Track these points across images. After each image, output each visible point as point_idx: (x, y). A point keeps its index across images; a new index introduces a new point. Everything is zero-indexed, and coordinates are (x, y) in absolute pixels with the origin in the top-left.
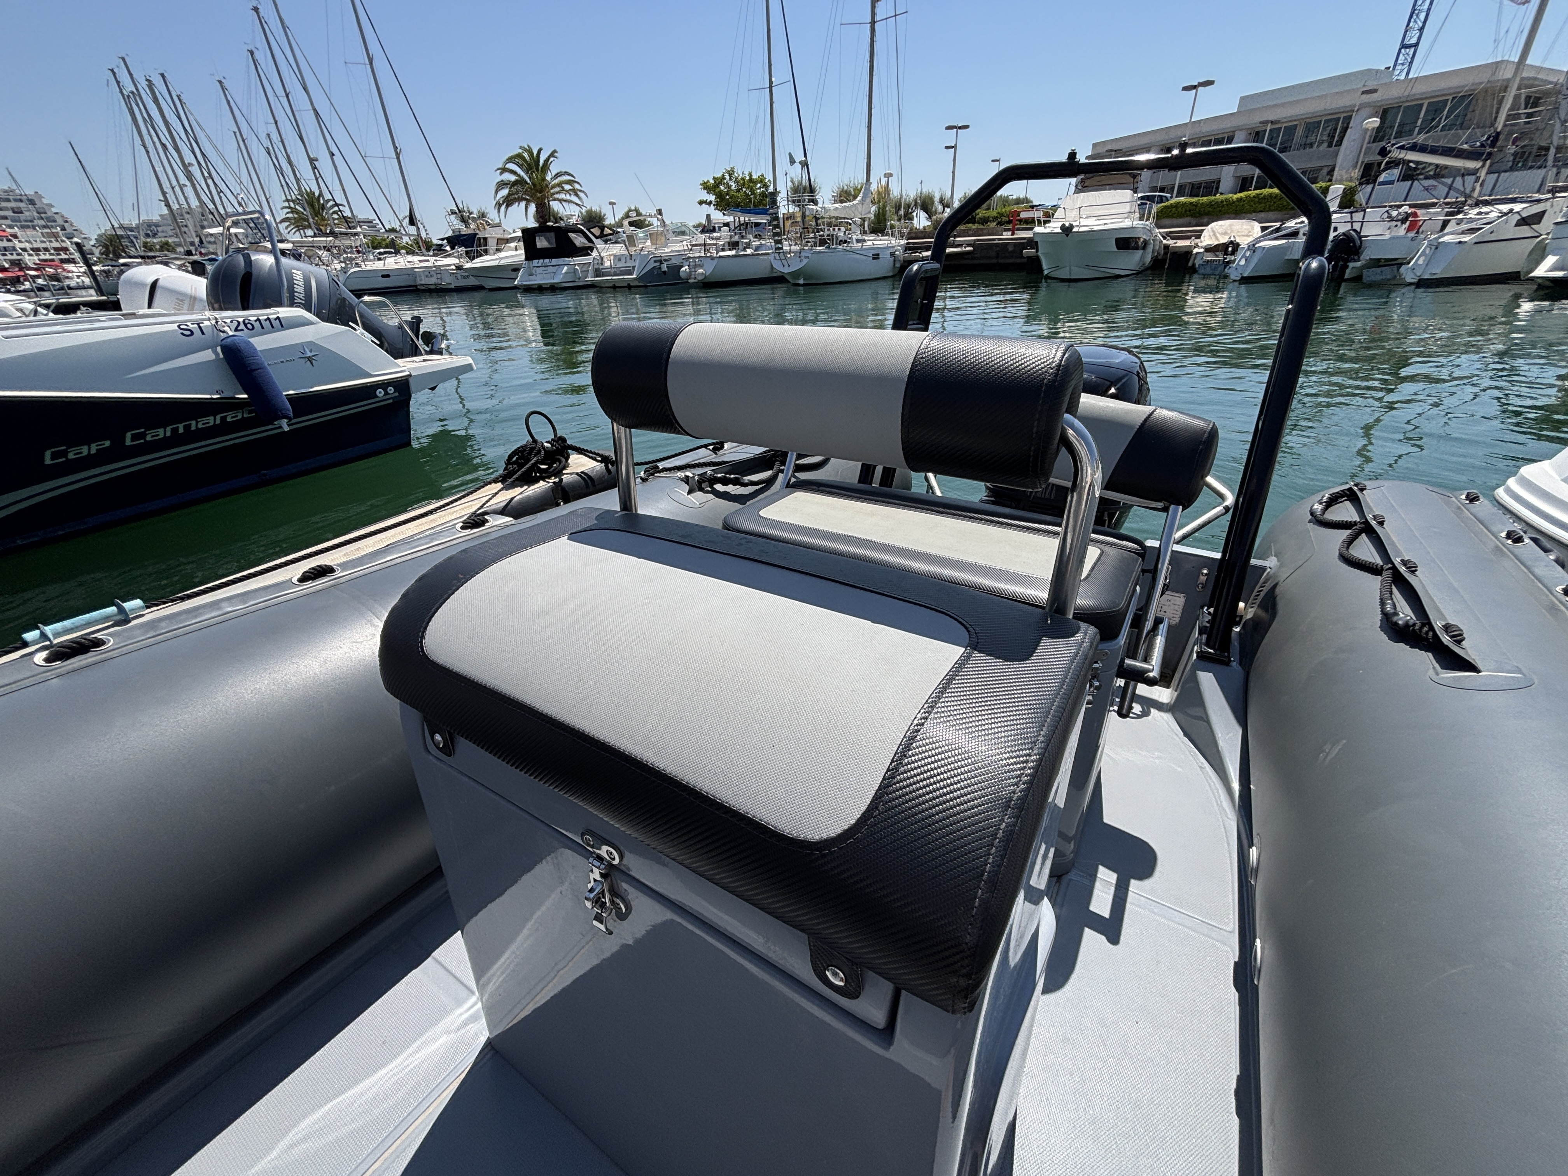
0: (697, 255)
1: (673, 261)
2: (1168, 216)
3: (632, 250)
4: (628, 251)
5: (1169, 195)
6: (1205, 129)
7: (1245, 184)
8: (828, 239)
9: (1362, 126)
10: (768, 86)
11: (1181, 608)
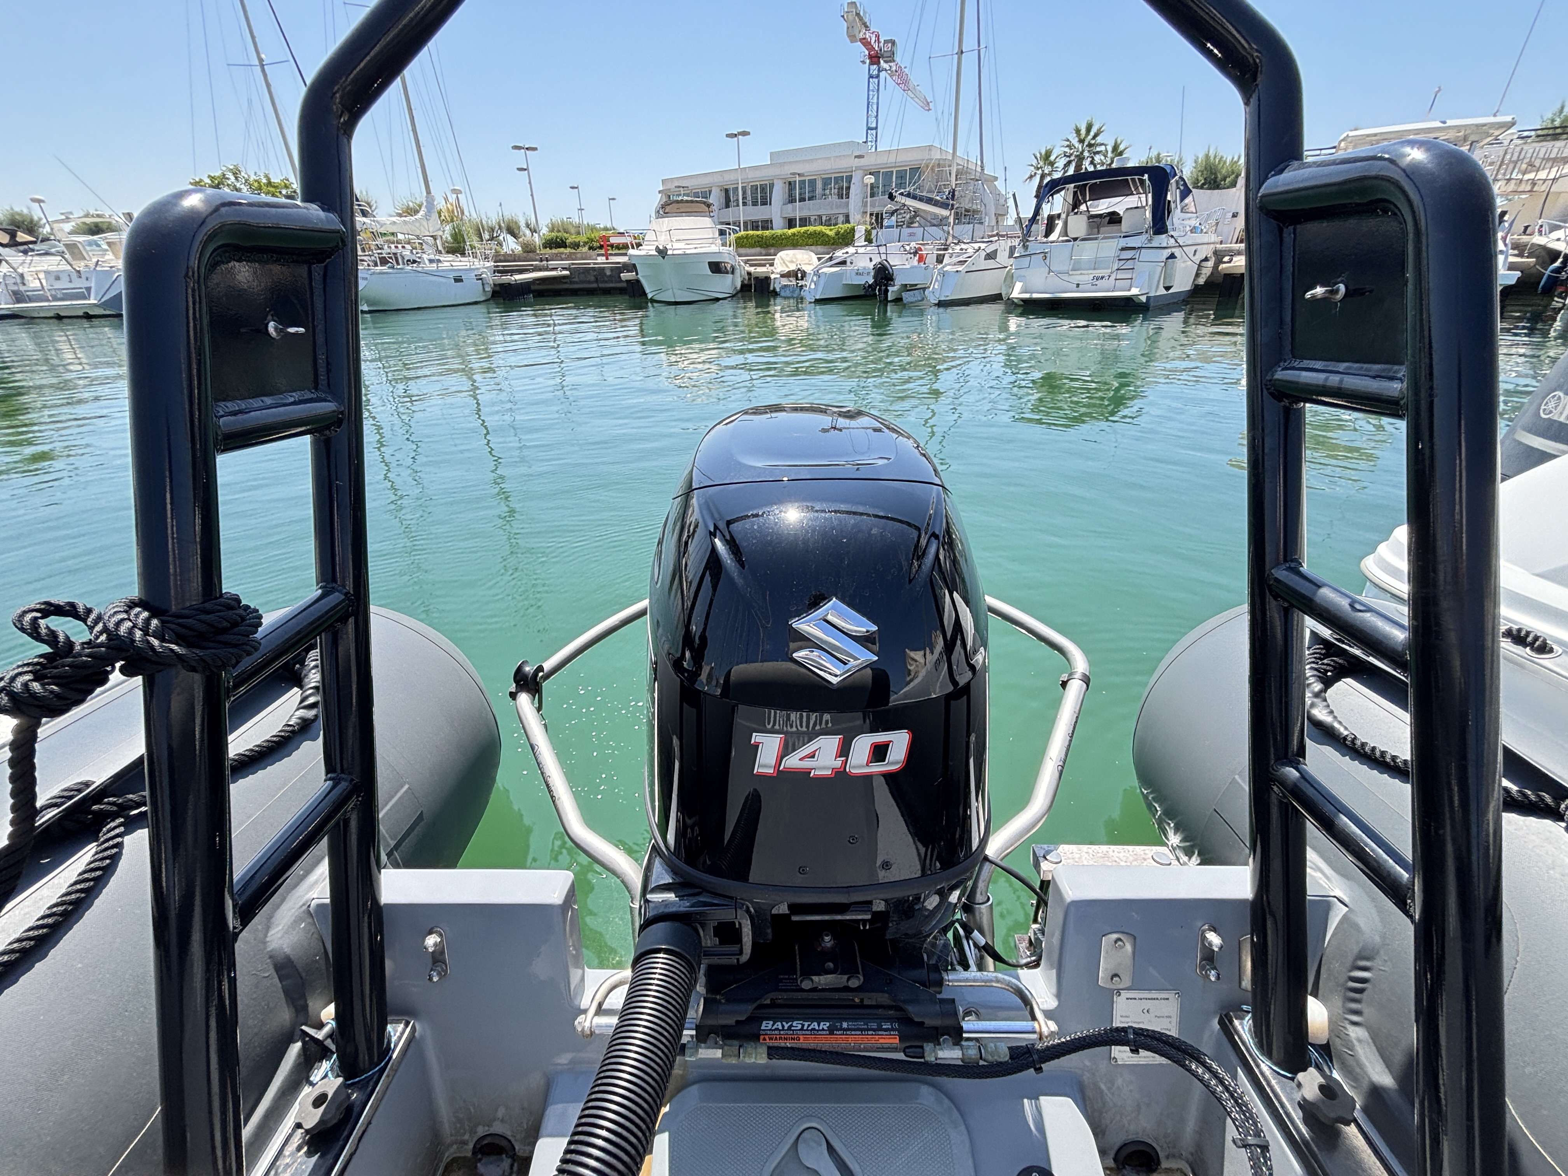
2: (742, 246)
3: (80, 265)
4: (71, 265)
5: (737, 229)
6: (751, 175)
7: (791, 223)
8: (390, 258)
9: (861, 183)
10: (257, 63)
11: (1174, 1024)
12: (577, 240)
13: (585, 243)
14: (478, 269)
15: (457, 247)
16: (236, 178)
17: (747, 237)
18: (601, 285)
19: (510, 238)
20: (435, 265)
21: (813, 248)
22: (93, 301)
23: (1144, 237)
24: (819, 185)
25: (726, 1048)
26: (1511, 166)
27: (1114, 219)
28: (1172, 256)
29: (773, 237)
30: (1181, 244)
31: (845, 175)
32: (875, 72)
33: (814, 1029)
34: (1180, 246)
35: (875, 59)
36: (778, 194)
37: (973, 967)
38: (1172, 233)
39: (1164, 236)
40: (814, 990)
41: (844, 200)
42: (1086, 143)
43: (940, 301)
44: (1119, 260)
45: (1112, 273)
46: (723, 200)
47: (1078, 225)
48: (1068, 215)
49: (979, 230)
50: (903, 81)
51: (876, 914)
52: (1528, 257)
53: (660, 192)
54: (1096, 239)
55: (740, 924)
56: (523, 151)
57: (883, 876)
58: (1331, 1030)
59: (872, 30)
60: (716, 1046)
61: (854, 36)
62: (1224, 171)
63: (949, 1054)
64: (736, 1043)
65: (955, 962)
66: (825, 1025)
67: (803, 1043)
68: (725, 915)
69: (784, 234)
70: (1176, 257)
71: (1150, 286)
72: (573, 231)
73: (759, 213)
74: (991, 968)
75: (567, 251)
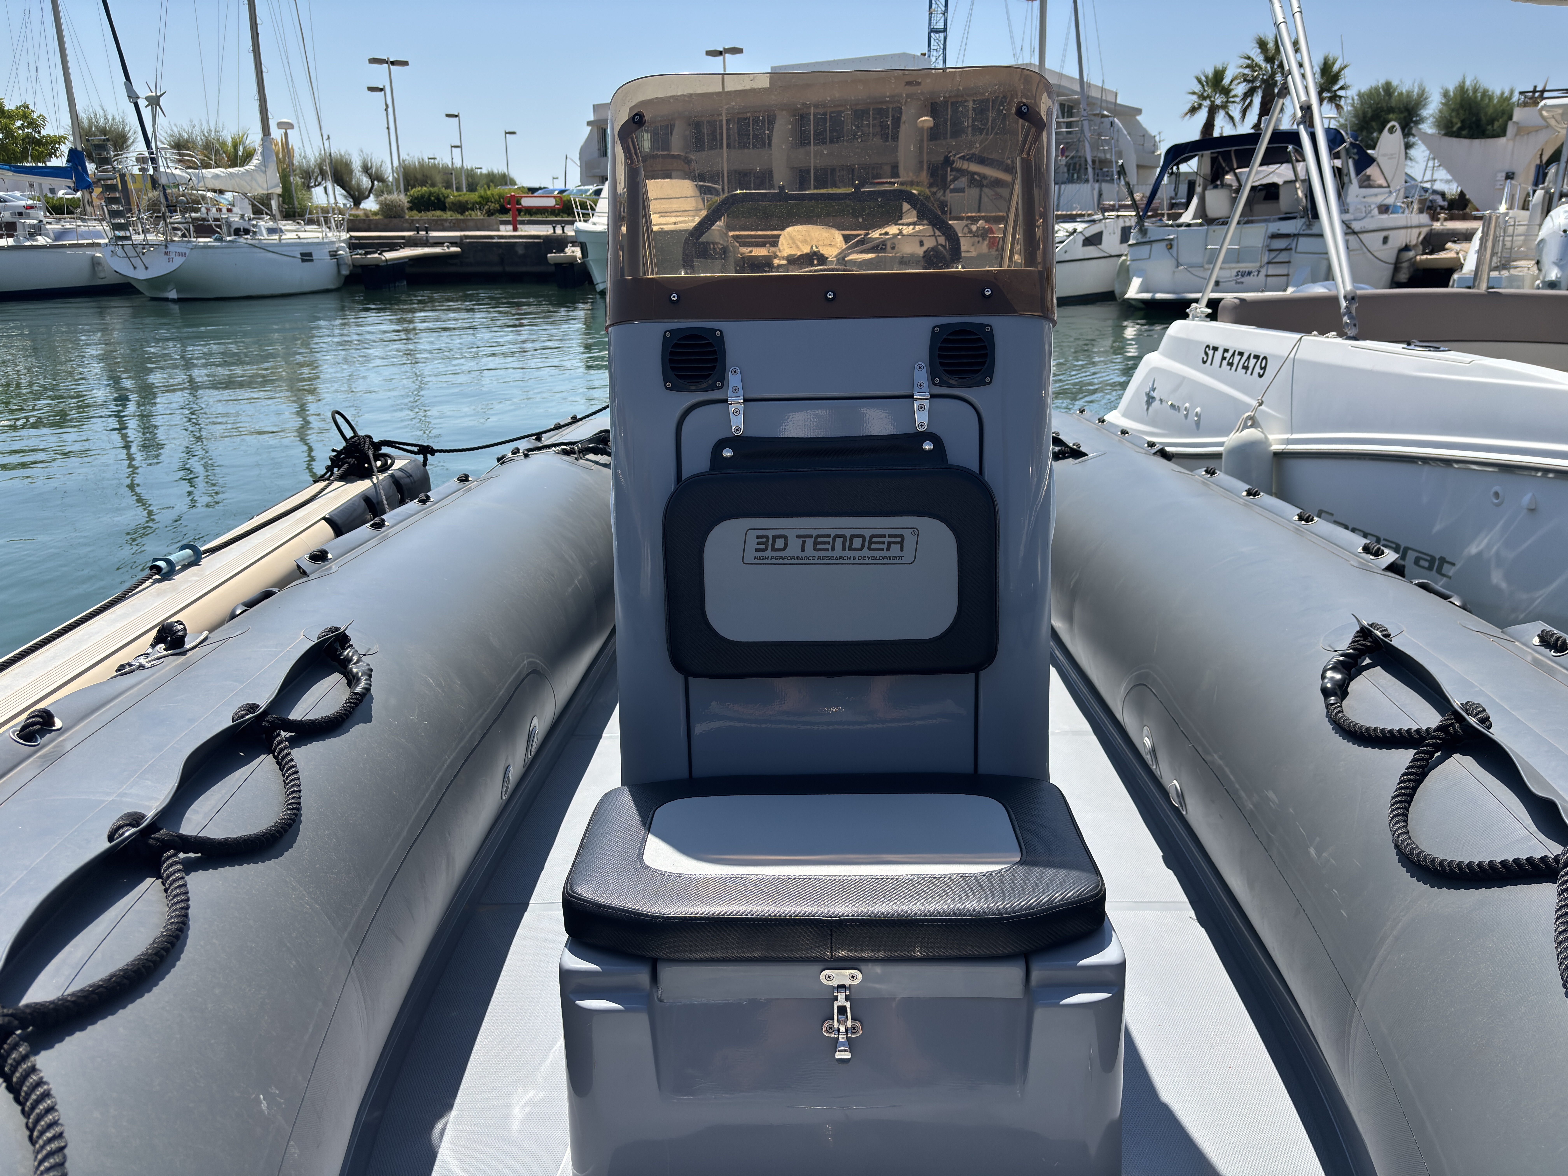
5: (717, 185)
7: (802, 177)
9: (916, 123)
12: (457, 198)
13: (473, 204)
14: (333, 243)
18: (509, 269)
20: (275, 237)
21: (837, 222)
23: (1300, 222)
27: (1268, 194)
29: (775, 200)
31: (890, 106)
36: (782, 130)
41: (891, 143)
45: (1261, 267)
46: (692, 139)
47: (1219, 202)
48: (1204, 189)
56: (386, 65)
69: (792, 196)
73: (752, 159)
75: (448, 215)
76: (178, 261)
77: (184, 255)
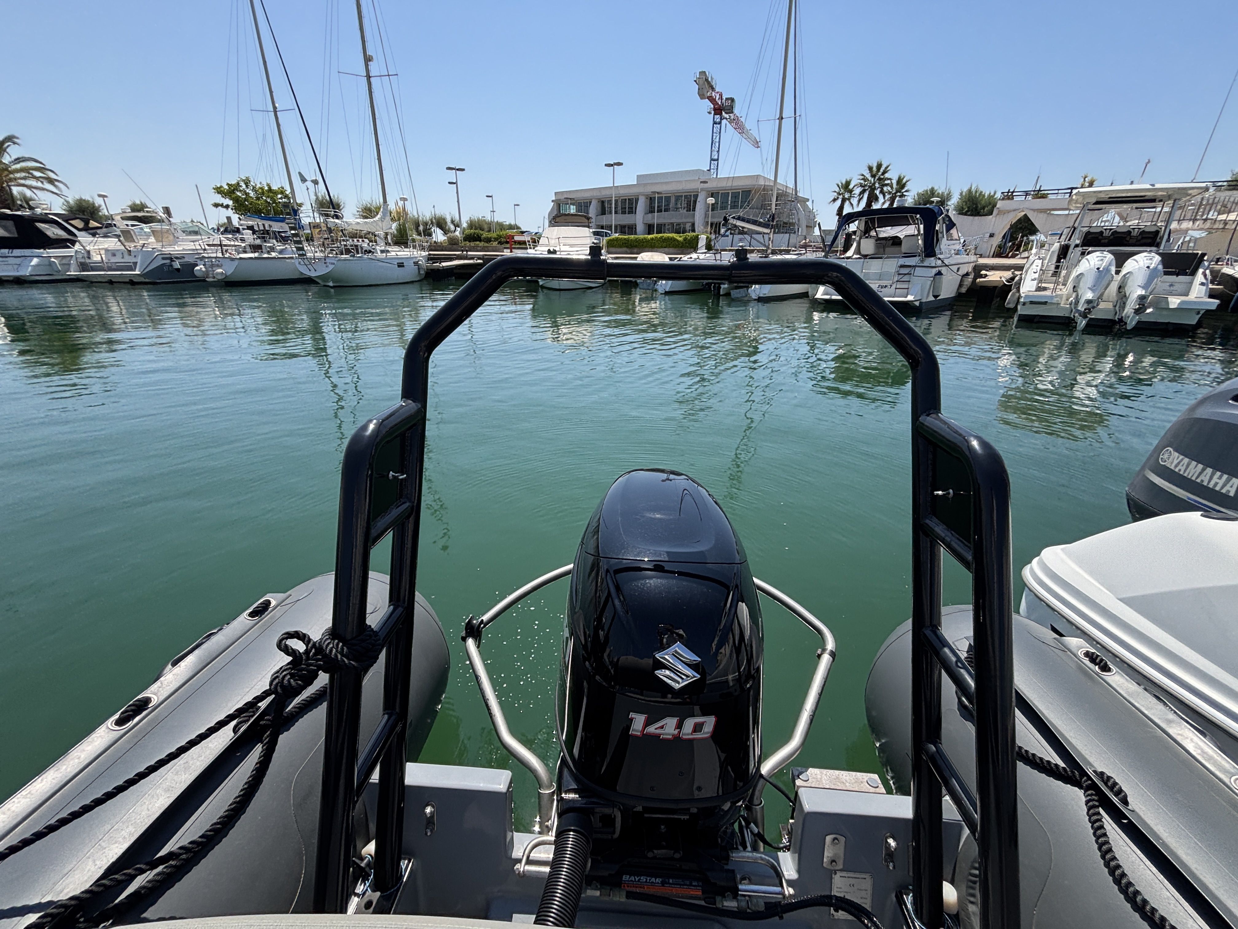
0: (214, 255)
1: (186, 260)
2: (613, 246)
3: (131, 246)
4: (124, 246)
5: (610, 232)
6: (622, 192)
7: (650, 229)
8: (353, 249)
9: (705, 201)
10: (272, 110)
11: (869, 895)
12: (489, 236)
13: (496, 239)
14: (416, 257)
15: (401, 240)
16: (247, 186)
17: (617, 239)
19: (439, 232)
20: (384, 254)
21: (666, 250)
22: (137, 272)
23: (917, 258)
24: (673, 200)
25: (603, 890)
26: (1208, 208)
27: (896, 241)
28: (939, 273)
29: (636, 240)
30: (947, 264)
31: (692, 194)
32: (718, 120)
33: (653, 882)
34: (946, 265)
35: (718, 110)
36: (642, 206)
37: (749, 849)
38: (939, 256)
39: (933, 258)
40: (655, 858)
41: (691, 212)
42: (877, 178)
43: (759, 297)
44: (899, 274)
45: (893, 283)
46: (599, 209)
47: (868, 246)
48: (860, 238)
49: (794, 239)
50: (739, 127)
51: (691, 815)
52: (1217, 285)
53: (553, 201)
54: (881, 258)
55: (615, 816)
56: (454, 171)
57: (697, 794)
58: (959, 906)
59: (717, 90)
60: (596, 889)
61: (704, 95)
62: (983, 202)
63: (730, 904)
64: (609, 888)
65: (738, 843)
66: (659, 880)
67: (646, 890)
68: (607, 811)
69: (645, 239)
70: (942, 274)
71: (922, 295)
72: (486, 227)
73: (626, 219)
74: (762, 850)
75: (481, 244)
76: (331, 267)
77: (334, 264)
